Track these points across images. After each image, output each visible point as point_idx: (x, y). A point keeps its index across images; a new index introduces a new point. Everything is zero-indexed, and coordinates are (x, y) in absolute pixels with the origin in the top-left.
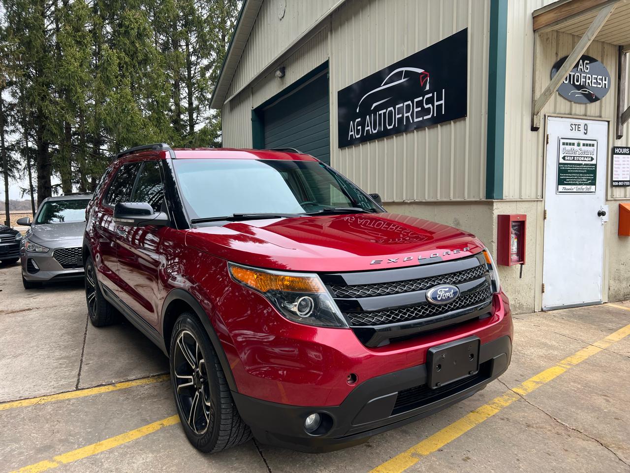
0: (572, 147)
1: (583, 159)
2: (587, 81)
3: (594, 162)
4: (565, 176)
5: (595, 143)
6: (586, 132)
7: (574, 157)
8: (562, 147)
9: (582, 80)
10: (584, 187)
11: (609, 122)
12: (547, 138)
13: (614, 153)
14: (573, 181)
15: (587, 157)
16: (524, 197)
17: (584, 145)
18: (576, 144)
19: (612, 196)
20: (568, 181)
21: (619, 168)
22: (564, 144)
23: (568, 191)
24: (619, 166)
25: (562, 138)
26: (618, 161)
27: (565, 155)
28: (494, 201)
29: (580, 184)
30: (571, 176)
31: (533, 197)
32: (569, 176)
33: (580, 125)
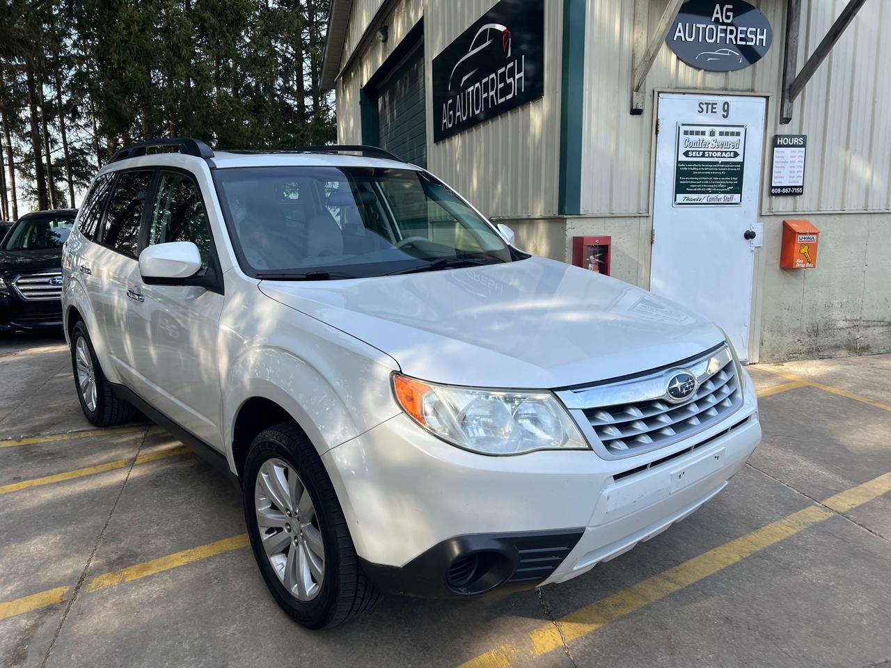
0: (701, 137)
1: (719, 154)
2: (729, 36)
3: (739, 159)
4: (688, 180)
5: (742, 130)
6: (725, 114)
7: (704, 152)
8: (682, 137)
9: (719, 35)
10: (723, 195)
11: (767, 98)
12: (657, 125)
13: (775, 144)
14: (701, 188)
15: (726, 152)
16: (617, 212)
17: (721, 134)
18: (707, 133)
19: (770, 209)
20: (694, 188)
21: (784, 167)
22: (686, 133)
23: (693, 202)
24: (783, 165)
25: (683, 125)
26: (783, 157)
27: (688, 149)
28: (565, 217)
29: (713, 192)
30: (699, 180)
31: (633, 210)
32: (696, 180)
33: (716, 104)
